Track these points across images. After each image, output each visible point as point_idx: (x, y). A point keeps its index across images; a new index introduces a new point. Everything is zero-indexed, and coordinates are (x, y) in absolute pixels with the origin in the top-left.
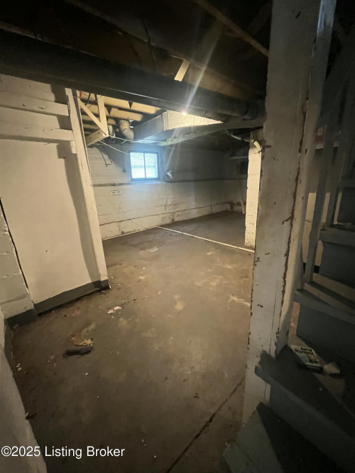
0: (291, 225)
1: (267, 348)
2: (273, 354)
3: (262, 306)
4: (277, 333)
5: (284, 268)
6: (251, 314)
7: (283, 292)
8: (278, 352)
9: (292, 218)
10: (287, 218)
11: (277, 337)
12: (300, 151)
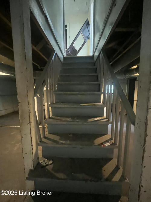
0: (30, 125)
1: (31, 168)
2: (33, 169)
3: (26, 153)
4: (33, 160)
5: (31, 138)
6: (23, 158)
7: (32, 146)
8: (34, 167)
9: (30, 122)
10: (28, 123)
11: (33, 162)
12: (28, 105)
